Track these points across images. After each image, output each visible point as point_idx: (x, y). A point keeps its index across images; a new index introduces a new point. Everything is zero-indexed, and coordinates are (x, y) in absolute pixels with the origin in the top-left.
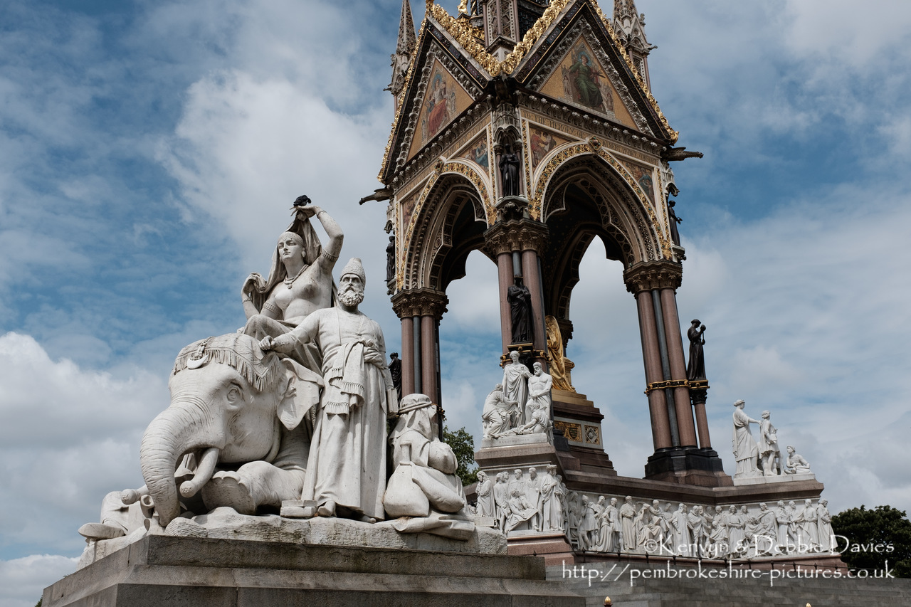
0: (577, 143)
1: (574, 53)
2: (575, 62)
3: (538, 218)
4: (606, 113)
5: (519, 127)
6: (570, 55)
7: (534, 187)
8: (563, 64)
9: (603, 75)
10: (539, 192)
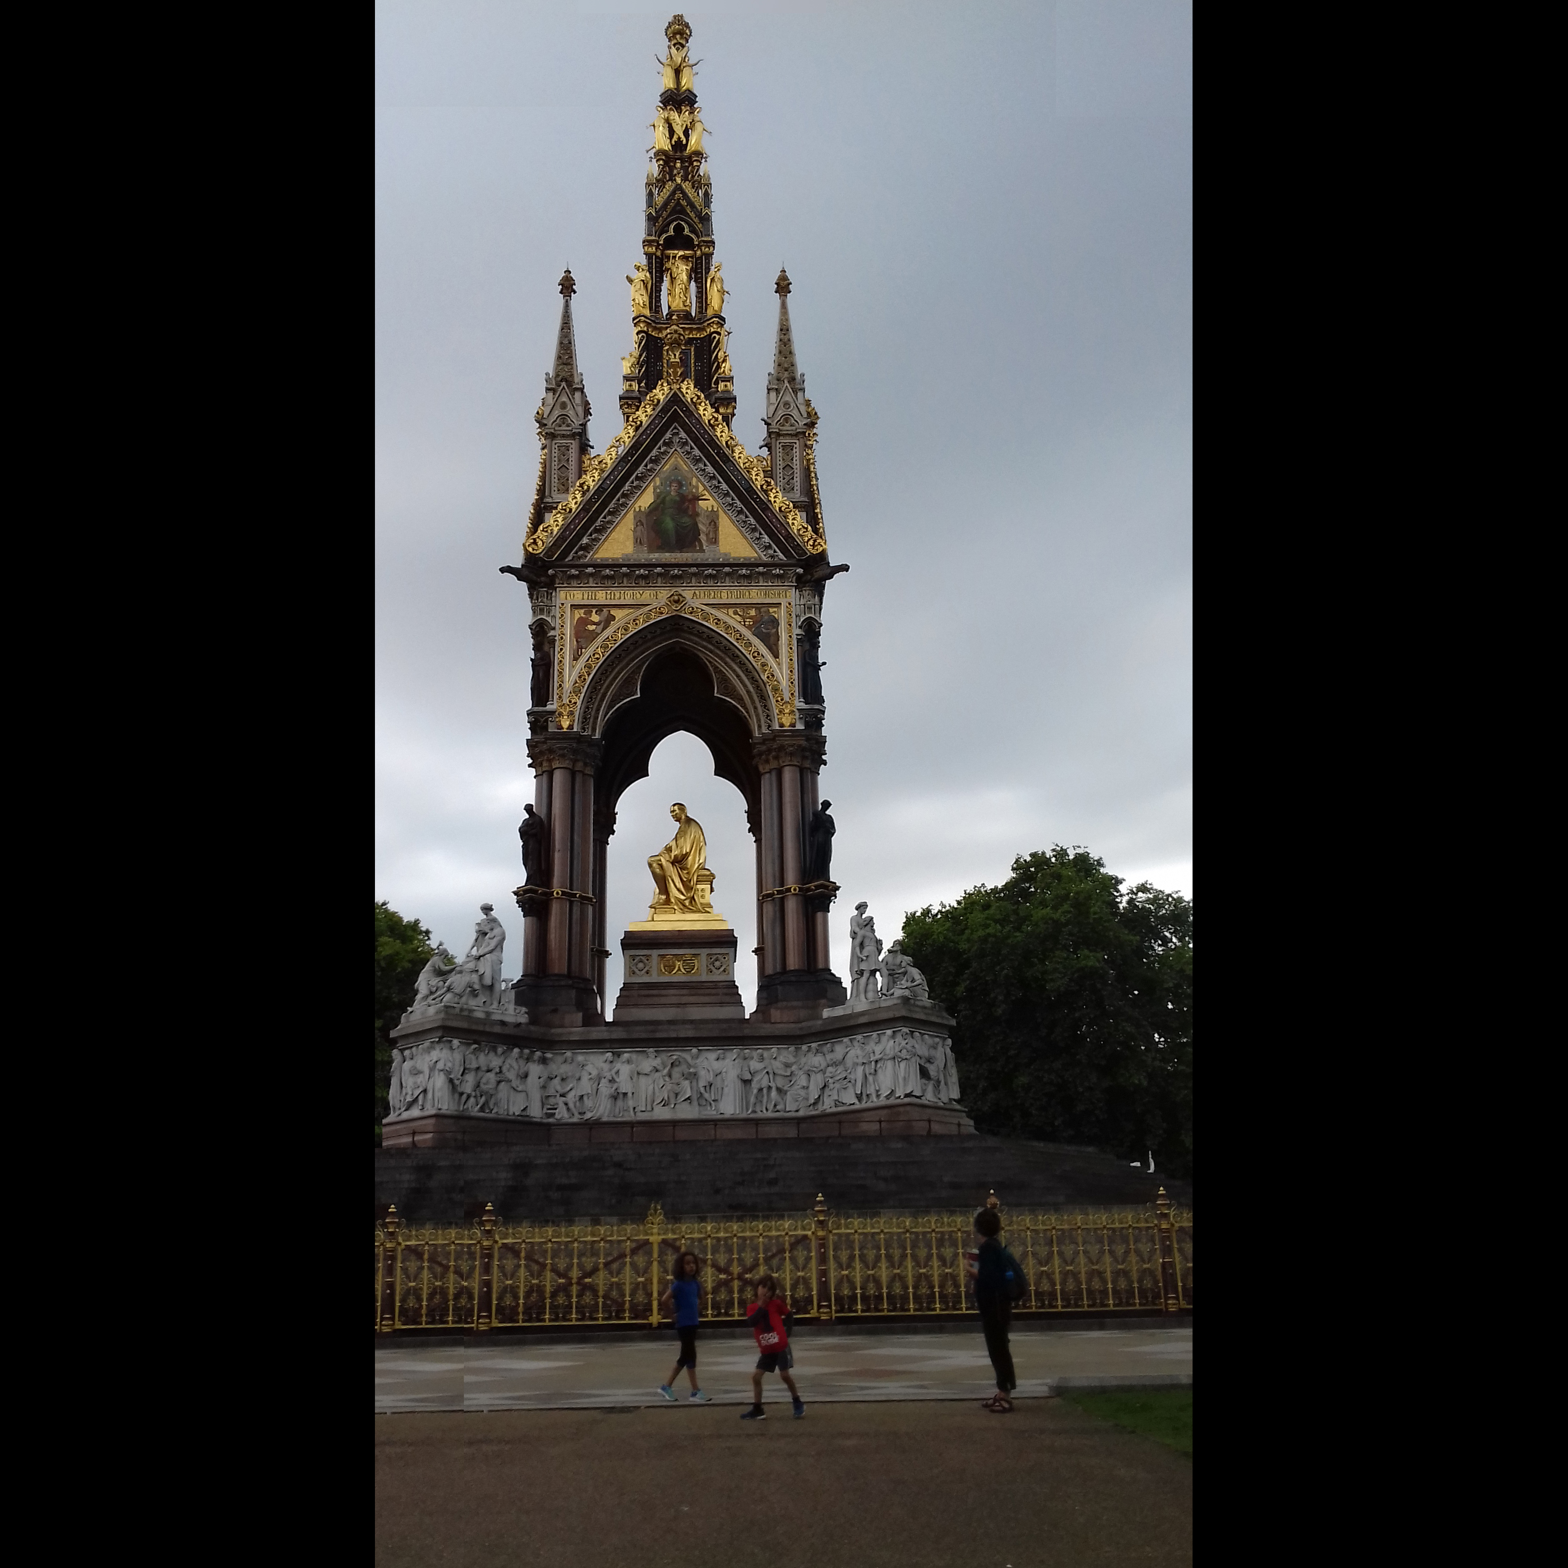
0: (648, 608)
1: (658, 483)
2: (657, 496)
3: (571, 727)
4: (704, 551)
5: (554, 616)
6: (651, 489)
7: (568, 686)
8: (637, 506)
9: (707, 496)
10: (576, 691)
